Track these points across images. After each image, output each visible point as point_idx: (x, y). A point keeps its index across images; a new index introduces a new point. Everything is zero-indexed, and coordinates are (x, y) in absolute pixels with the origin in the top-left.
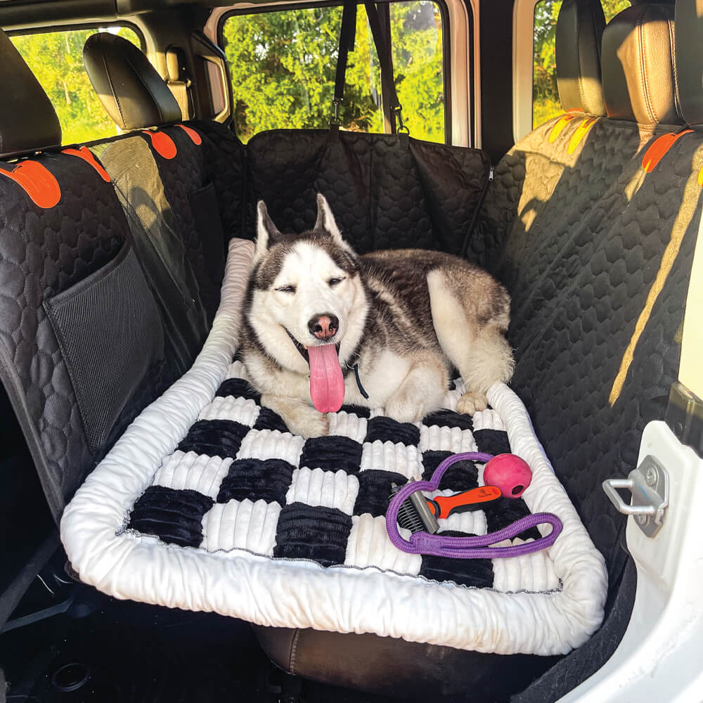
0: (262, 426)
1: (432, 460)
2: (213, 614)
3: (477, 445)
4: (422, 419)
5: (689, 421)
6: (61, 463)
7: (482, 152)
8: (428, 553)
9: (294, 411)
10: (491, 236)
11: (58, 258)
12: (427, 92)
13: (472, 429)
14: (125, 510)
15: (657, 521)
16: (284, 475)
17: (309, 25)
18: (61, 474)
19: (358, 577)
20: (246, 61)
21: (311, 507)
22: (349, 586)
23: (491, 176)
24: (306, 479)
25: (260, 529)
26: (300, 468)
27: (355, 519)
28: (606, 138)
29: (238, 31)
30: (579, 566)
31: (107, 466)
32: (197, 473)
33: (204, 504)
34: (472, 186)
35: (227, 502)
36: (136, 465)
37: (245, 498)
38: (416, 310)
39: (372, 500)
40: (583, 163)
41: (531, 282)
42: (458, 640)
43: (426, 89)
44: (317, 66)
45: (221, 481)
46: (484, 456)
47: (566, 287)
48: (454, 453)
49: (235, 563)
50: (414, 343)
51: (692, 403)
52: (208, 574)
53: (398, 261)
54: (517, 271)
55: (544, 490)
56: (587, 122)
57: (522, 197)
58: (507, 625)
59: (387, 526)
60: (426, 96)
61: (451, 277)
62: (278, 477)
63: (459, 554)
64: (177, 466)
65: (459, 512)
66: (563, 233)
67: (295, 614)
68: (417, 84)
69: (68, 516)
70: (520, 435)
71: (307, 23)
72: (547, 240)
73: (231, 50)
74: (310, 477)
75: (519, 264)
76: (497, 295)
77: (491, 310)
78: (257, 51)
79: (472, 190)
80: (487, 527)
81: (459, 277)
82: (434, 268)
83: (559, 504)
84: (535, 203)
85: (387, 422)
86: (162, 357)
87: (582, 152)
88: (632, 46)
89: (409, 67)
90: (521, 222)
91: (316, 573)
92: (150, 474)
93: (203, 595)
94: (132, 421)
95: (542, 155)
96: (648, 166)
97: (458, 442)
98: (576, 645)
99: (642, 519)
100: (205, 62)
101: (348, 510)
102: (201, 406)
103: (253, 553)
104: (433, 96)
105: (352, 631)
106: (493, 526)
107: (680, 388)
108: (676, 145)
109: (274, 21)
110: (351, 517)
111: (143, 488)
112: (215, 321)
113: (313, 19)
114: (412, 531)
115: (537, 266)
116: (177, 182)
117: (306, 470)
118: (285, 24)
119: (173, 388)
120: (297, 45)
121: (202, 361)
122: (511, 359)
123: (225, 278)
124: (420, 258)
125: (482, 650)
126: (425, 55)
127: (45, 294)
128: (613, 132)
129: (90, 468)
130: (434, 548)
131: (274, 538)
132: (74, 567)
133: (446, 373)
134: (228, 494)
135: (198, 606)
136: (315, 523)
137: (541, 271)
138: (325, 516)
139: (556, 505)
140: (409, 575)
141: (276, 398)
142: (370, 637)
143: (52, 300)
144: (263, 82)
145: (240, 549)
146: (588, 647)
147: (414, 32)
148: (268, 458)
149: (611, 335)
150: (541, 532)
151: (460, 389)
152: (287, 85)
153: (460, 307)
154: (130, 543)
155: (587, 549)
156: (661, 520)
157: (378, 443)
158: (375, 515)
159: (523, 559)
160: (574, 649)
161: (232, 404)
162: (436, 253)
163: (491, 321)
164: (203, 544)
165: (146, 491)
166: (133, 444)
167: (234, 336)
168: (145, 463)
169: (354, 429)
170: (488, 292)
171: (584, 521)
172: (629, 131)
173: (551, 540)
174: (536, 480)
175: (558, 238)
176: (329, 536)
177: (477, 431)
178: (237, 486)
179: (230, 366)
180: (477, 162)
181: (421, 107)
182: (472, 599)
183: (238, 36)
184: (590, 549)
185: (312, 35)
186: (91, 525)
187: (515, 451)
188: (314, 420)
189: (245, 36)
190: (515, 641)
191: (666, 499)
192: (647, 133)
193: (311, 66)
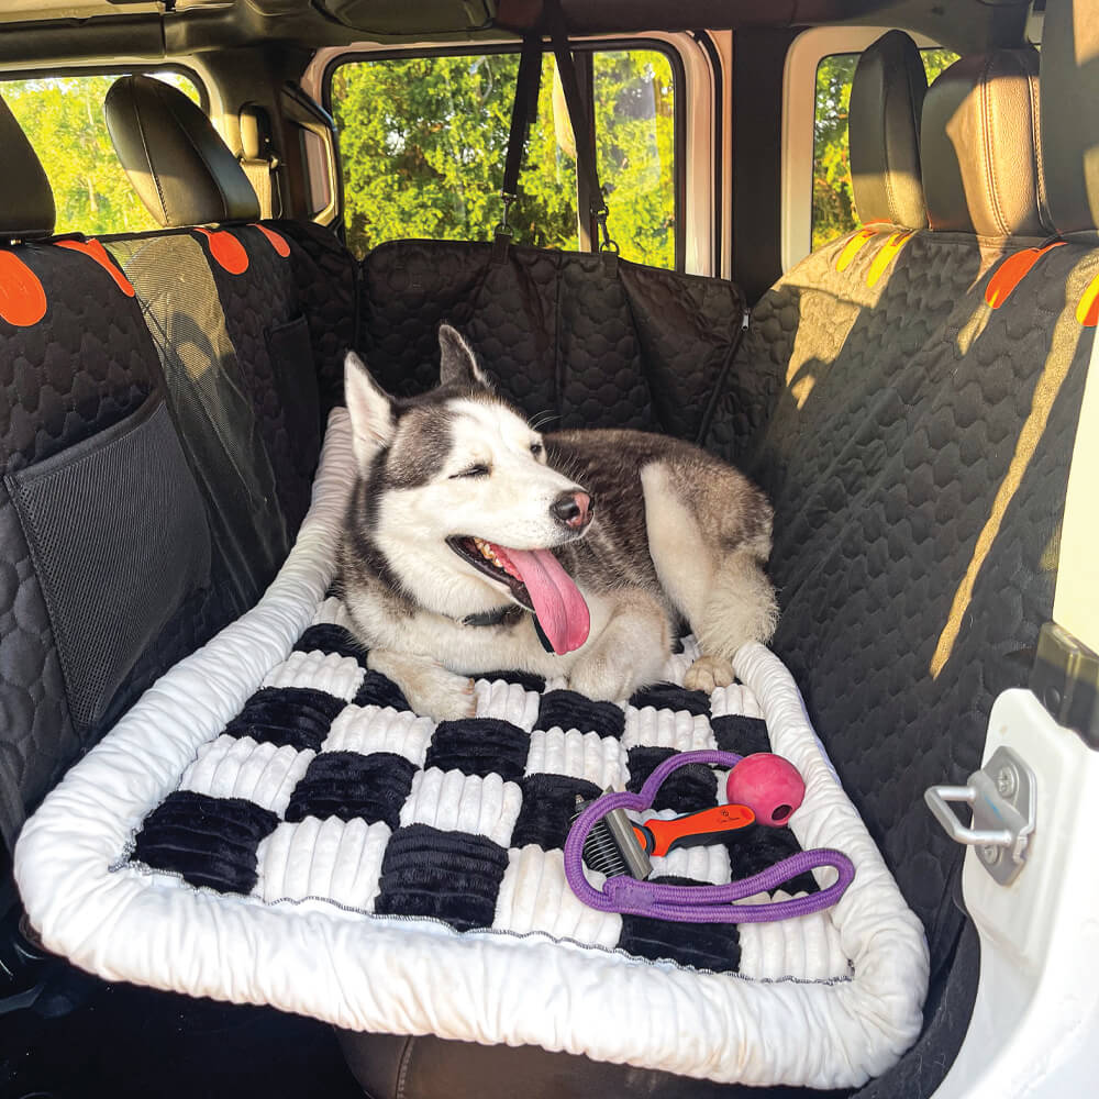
0: (367, 699)
1: (642, 762)
2: (268, 1009)
3: (716, 740)
4: (629, 696)
5: (1070, 688)
6: (22, 747)
7: (732, 285)
8: (633, 911)
9: (420, 677)
10: (744, 418)
11: (36, 408)
12: (648, 211)
13: (709, 714)
14: (128, 830)
15: (1016, 856)
16: (397, 779)
17: (471, 105)
18: (20, 765)
19: (514, 949)
20: (371, 156)
21: (440, 831)
22: (499, 962)
23: (745, 323)
24: (435, 787)
25: (353, 867)
26: (425, 769)
27: (514, 853)
28: (927, 260)
29: (361, 109)
30: (882, 937)
31: (102, 756)
32: (254, 772)
33: (264, 822)
34: (715, 338)
35: (301, 822)
36: (152, 755)
37: (330, 815)
38: (624, 526)
39: (543, 823)
40: (891, 299)
41: (805, 485)
42: (678, 1059)
43: (647, 206)
44: (480, 165)
45: (294, 787)
46: (728, 757)
47: (862, 491)
48: (680, 752)
49: (309, 923)
50: (618, 576)
51: (1076, 656)
52: (261, 939)
53: (597, 448)
54: (785, 468)
55: (825, 813)
56: (896, 239)
57: (793, 355)
58: (760, 1033)
59: (565, 864)
60: (647, 217)
61: (678, 473)
62: (389, 782)
63: (684, 915)
64: (221, 760)
65: (686, 847)
66: (859, 408)
67: (406, 1011)
68: (633, 199)
69: (29, 836)
70: (787, 724)
71: (467, 101)
72: (833, 418)
73: (350, 137)
74: (442, 785)
75: (787, 459)
76: (752, 505)
77: (743, 528)
78: (389, 140)
79: (715, 344)
80: (731, 871)
81: (692, 474)
82: (653, 461)
83: (849, 835)
84: (813, 366)
85: (571, 699)
86: (207, 583)
87: (889, 283)
88: (971, 114)
89: (621, 173)
90: (790, 394)
91: (443, 941)
92: (176, 772)
93: (251, 975)
94: (151, 685)
95: (825, 292)
96: (994, 298)
97: (686, 734)
98: (875, 1071)
99: (990, 853)
100: (300, 131)
101: (502, 838)
102: (268, 666)
103: (339, 906)
104: (658, 217)
105: (502, 1041)
106: (740, 870)
107: (1056, 632)
108: (1041, 264)
109: (418, 98)
110: (506, 850)
111: (161, 794)
112: (301, 533)
113: (478, 95)
114: (607, 876)
115: (816, 460)
116: (247, 312)
117: (435, 770)
118: (434, 101)
119: (224, 635)
120: (452, 133)
121: (275, 594)
122: (773, 605)
123: (320, 468)
124: (632, 444)
125: (720, 1077)
126: (647, 155)
127: (9, 464)
128: (939, 250)
129: (74, 757)
130: (644, 904)
131: (377, 882)
132: (33, 922)
133: (668, 625)
134: (304, 807)
135: (242, 994)
136: (446, 858)
137: (823, 468)
138: (463, 847)
139: (845, 836)
140: (600, 947)
141: (392, 656)
142: (532, 1052)
143: (21, 474)
144: (396, 187)
145: (317, 898)
146: (898, 1073)
147: (630, 121)
148: (374, 752)
149: (934, 563)
150: (819, 883)
151: (690, 653)
152: (433, 193)
153: (692, 521)
154: (131, 884)
155: (894, 910)
156: (1024, 855)
157: (556, 731)
158: (547, 847)
159: (789, 926)
160: (872, 1079)
161: (319, 663)
162: (657, 436)
163: (742, 545)
164: (257, 890)
165: (167, 798)
166: (150, 721)
167: (329, 558)
168: (169, 753)
169: (519, 709)
170: (738, 499)
171: (890, 863)
172: (964, 248)
173: (835, 894)
174: (812, 796)
175: (851, 415)
176: (468, 880)
177: (717, 718)
178: (319, 794)
179: (320, 605)
180: (725, 300)
181: (639, 234)
182: (704, 990)
183: (360, 117)
184: (901, 909)
185: (474, 119)
186: (68, 852)
187: (779, 749)
188: (454, 692)
189: (371, 117)
190: (774, 1063)
191: (1031, 820)
192: (993, 251)
193: (472, 165)
